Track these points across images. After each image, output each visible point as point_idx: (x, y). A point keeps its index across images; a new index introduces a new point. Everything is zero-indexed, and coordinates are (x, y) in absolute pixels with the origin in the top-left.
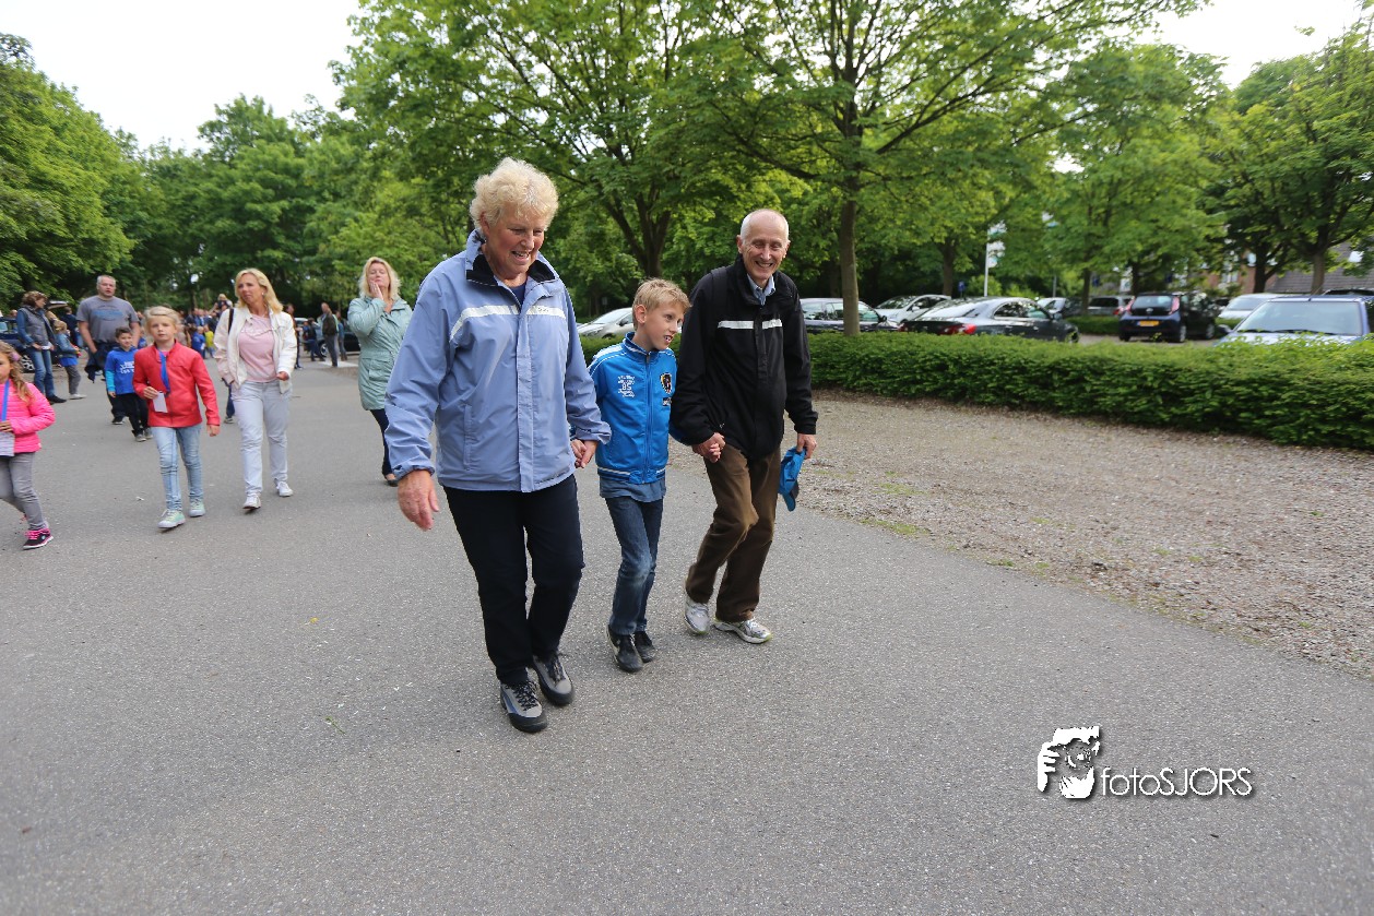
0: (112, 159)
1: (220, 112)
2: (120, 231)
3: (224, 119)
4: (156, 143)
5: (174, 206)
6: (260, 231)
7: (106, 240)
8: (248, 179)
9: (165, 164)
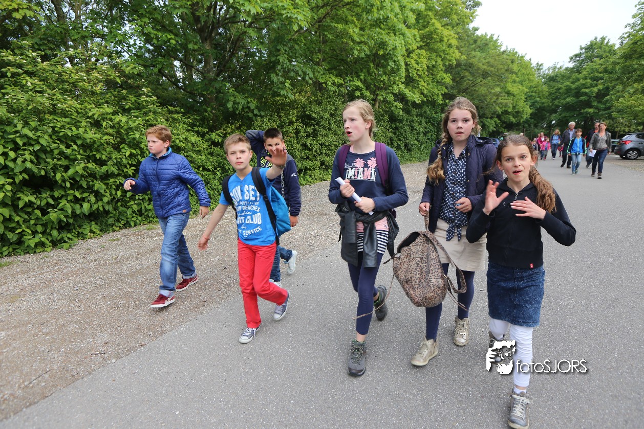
0: (532, 79)
1: (581, 49)
2: (528, 107)
3: (583, 51)
4: (551, 65)
5: (551, 94)
6: (585, 101)
7: (523, 111)
8: (585, 78)
9: (552, 75)
